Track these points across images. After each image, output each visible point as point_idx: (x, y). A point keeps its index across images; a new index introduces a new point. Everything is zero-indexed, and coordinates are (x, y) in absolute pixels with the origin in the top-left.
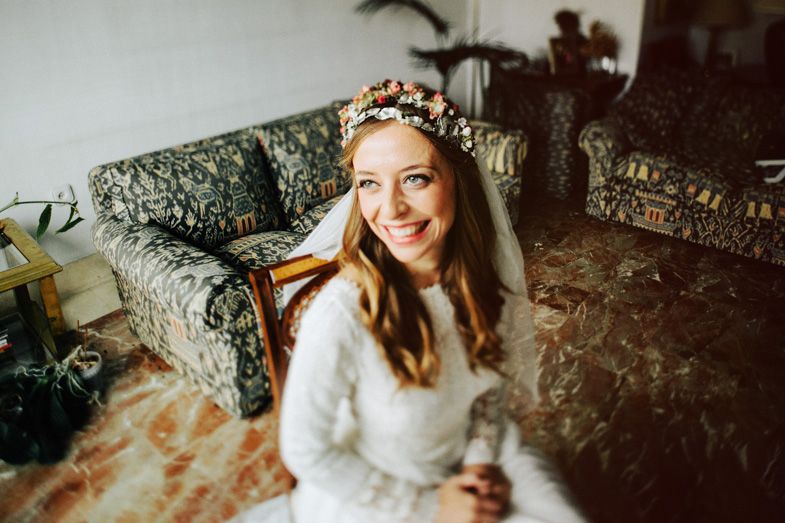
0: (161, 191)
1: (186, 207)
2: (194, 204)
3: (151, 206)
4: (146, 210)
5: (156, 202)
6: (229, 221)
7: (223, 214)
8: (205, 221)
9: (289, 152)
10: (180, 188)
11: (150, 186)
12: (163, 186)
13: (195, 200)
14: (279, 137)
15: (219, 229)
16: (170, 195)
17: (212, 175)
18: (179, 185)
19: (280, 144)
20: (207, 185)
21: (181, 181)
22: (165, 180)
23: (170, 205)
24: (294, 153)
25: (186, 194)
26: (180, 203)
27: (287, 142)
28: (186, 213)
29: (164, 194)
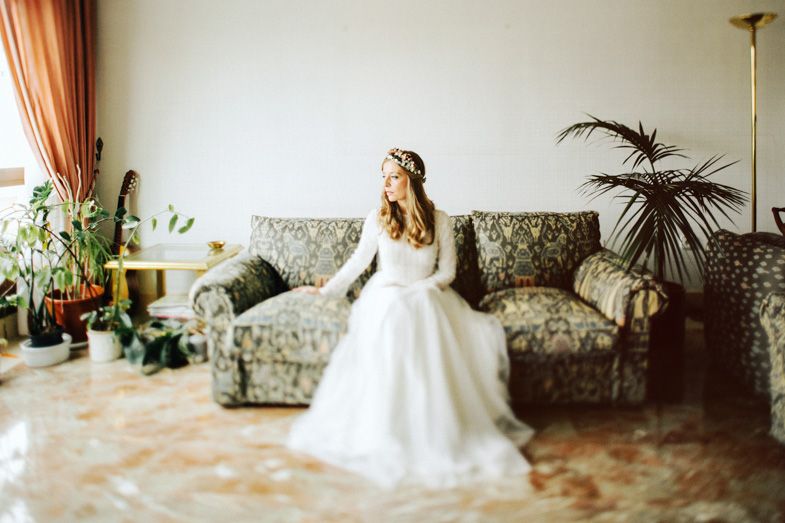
0: (269, 236)
1: (280, 253)
2: (286, 253)
3: (260, 245)
4: (257, 247)
5: (264, 243)
6: (309, 275)
7: (306, 268)
8: (290, 268)
9: (491, 239)
10: (281, 239)
11: (264, 232)
12: (272, 234)
13: (288, 250)
14: (486, 224)
15: (299, 278)
16: (273, 242)
17: (310, 237)
18: (282, 236)
19: (486, 230)
20: (301, 243)
21: (284, 234)
22: (276, 232)
23: (271, 249)
24: (495, 241)
25: (283, 244)
26: (277, 248)
27: (492, 230)
28: (279, 257)
29: (269, 239)
